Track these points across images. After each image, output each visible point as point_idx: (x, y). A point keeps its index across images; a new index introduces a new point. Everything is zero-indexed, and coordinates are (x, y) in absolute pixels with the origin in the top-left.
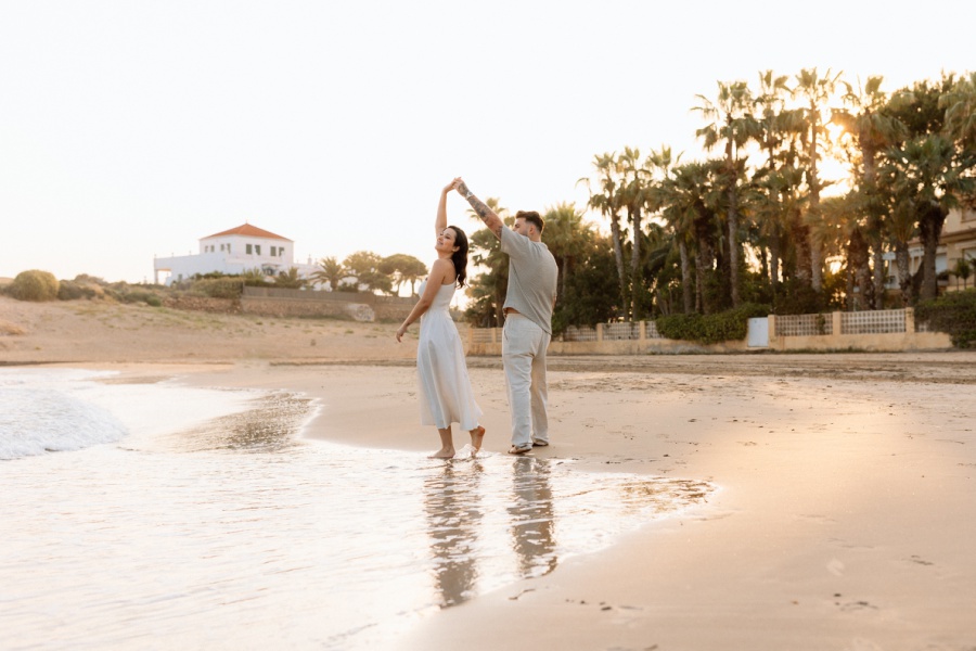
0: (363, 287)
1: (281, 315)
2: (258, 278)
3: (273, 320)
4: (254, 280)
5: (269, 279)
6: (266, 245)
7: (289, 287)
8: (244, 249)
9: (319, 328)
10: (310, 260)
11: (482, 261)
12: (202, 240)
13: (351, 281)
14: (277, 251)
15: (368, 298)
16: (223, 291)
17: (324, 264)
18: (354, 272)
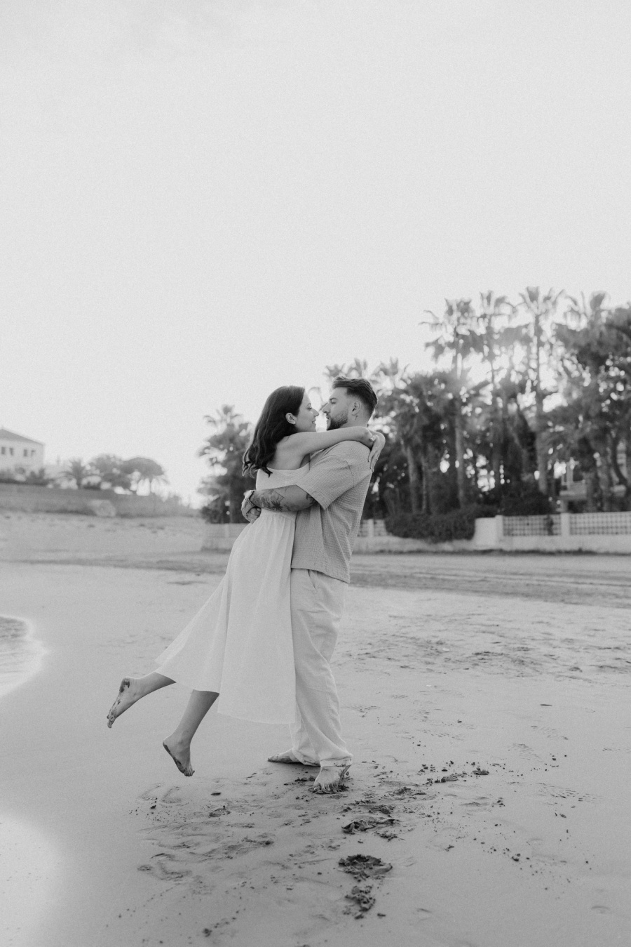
1: (29, 509)
2: (9, 476)
3: (21, 514)
4: (5, 478)
5: (20, 477)
6: (19, 448)
7: (38, 484)
9: (63, 523)
10: (58, 461)
13: (95, 480)
14: (29, 453)
15: (109, 495)
17: (70, 465)
18: (98, 472)
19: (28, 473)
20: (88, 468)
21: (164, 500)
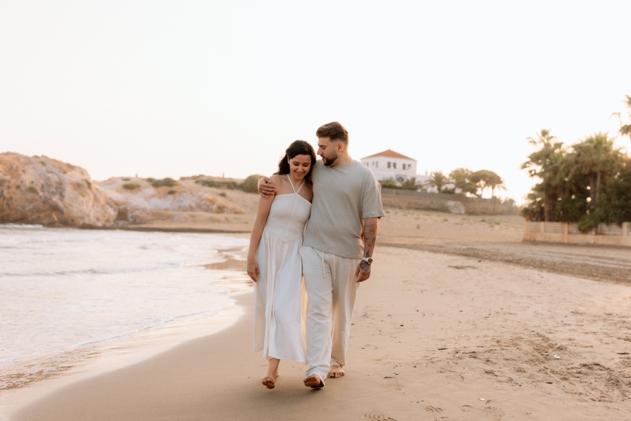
0: (458, 191)
1: (404, 207)
2: (391, 183)
3: (398, 210)
4: (388, 184)
5: (398, 184)
6: (400, 163)
7: (410, 189)
8: (386, 165)
9: (426, 217)
10: (426, 173)
11: (535, 174)
12: (362, 159)
13: (451, 186)
14: (407, 167)
15: (461, 198)
17: (434, 175)
18: (454, 181)
19: (405, 181)
20: (447, 176)
21: (502, 202)
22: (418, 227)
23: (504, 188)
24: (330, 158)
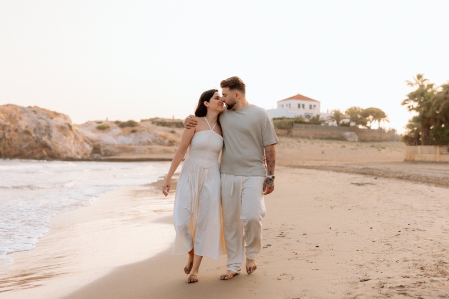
0: (353, 124)
1: (311, 137)
3: (307, 140)
4: (299, 120)
5: (307, 120)
6: (307, 104)
7: (316, 124)
8: (297, 106)
9: (329, 145)
10: (328, 111)
11: (413, 109)
12: (278, 102)
13: (347, 121)
14: (313, 107)
15: (355, 129)
16: (284, 126)
17: (334, 113)
18: (349, 116)
19: (312, 117)
20: (344, 113)
21: (386, 132)
22: (323, 152)
23: (388, 121)
24: (230, 103)
